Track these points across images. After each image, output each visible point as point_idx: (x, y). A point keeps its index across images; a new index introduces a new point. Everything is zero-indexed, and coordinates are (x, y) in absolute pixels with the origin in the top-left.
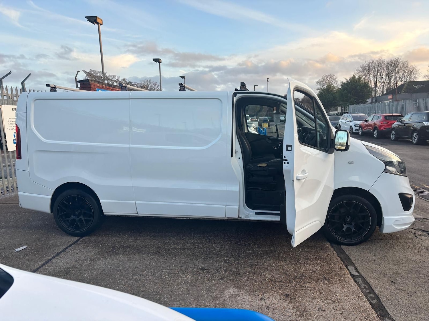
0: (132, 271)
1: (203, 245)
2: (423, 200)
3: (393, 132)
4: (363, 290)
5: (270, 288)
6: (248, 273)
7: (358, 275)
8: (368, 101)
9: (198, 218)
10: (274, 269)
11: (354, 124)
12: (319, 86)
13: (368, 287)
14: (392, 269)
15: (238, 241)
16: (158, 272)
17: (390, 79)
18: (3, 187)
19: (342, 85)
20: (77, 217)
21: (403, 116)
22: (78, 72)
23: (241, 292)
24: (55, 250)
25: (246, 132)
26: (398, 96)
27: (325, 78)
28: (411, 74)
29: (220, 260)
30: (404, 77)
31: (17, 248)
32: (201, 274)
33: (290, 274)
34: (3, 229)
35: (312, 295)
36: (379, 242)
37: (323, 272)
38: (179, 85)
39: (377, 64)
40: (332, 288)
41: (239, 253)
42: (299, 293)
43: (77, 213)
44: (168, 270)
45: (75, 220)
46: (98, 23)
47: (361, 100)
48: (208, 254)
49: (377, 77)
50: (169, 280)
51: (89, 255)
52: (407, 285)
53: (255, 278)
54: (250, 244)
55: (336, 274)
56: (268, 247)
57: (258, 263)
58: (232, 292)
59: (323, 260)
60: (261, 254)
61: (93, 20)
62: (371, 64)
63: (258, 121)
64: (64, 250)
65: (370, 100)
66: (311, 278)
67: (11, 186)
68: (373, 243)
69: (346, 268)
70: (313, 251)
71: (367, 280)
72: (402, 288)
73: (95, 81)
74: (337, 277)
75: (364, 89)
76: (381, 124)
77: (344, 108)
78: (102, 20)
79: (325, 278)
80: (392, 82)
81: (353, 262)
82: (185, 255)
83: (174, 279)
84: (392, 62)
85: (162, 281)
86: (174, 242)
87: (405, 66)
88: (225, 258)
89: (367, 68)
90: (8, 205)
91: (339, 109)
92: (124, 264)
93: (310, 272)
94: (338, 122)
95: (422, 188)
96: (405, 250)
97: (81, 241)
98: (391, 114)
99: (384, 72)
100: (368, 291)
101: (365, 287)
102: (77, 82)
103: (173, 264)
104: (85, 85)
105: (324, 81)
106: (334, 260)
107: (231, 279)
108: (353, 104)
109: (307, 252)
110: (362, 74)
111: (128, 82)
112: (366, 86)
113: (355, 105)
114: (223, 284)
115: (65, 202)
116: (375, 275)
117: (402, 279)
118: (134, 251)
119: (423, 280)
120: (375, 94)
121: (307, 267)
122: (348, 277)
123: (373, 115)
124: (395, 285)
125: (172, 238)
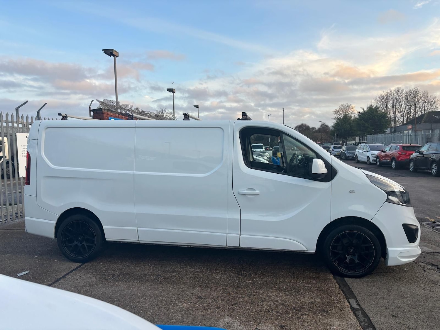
0: (129, 298)
1: (203, 274)
2: (437, 233)
3: (412, 164)
4: (362, 323)
5: (266, 319)
6: (245, 303)
7: (358, 309)
8: (386, 130)
9: (199, 246)
10: (272, 299)
11: (372, 154)
12: (336, 116)
13: (368, 320)
14: (395, 303)
15: (239, 271)
16: (155, 299)
17: (410, 109)
18: (13, 213)
19: (359, 115)
20: (80, 243)
21: (421, 147)
22: (93, 101)
23: (236, 322)
24: (55, 276)
25: (251, 160)
26: (418, 126)
27: (342, 107)
28: (431, 103)
29: (218, 289)
30: (424, 106)
31: (20, 273)
32: (197, 302)
33: (288, 305)
34: (8, 254)
35: (309, 327)
36: (385, 275)
37: (323, 304)
38: (183, 114)
39: (395, 94)
40: (330, 321)
41: (239, 282)
42: (295, 324)
43: (80, 239)
44: (165, 298)
45: (78, 246)
46: (114, 56)
47: (379, 130)
48: (207, 283)
49: (396, 107)
50: (165, 308)
51: (88, 282)
52: (408, 319)
53: (252, 308)
54: (251, 274)
55: (336, 307)
56: (269, 278)
57: (256, 293)
58: (227, 321)
59: (324, 292)
60: (261, 284)
61: (110, 52)
62: (389, 94)
63: (273, 150)
64: (64, 276)
65: (388, 130)
66: (309, 310)
67: (20, 213)
68: (378, 276)
69: (346, 300)
70: (314, 282)
71: (367, 314)
72: (403, 322)
73: (107, 110)
74: (336, 310)
75: (382, 119)
76: (400, 155)
77: (361, 138)
78: (118, 53)
79: (324, 310)
80: (412, 112)
81: (355, 294)
82: (184, 283)
83: (169, 307)
84: (411, 92)
85: (158, 308)
86: (174, 270)
87: (425, 95)
88: (224, 288)
89: (386, 98)
90: (15, 230)
91: (357, 139)
92: (122, 291)
93: (309, 304)
94: (355, 152)
95: (437, 221)
96: (411, 284)
97: (82, 268)
98: (409, 145)
99: (403, 101)
100: (366, 325)
101: (364, 320)
102: (91, 111)
103: (170, 292)
104: (98, 114)
105: (341, 111)
106: (335, 292)
107: (227, 308)
108: (371, 134)
109: (308, 283)
110: (380, 103)
111: (141, 111)
112: (384, 115)
113: (373, 135)
114: (219, 313)
115: (69, 228)
116: (377, 309)
117: (404, 313)
118: (134, 279)
119: (427, 315)
120: (395, 123)
121: (307, 299)
122: (348, 310)
123: (390, 145)
124: (396, 319)
125: (173, 267)
